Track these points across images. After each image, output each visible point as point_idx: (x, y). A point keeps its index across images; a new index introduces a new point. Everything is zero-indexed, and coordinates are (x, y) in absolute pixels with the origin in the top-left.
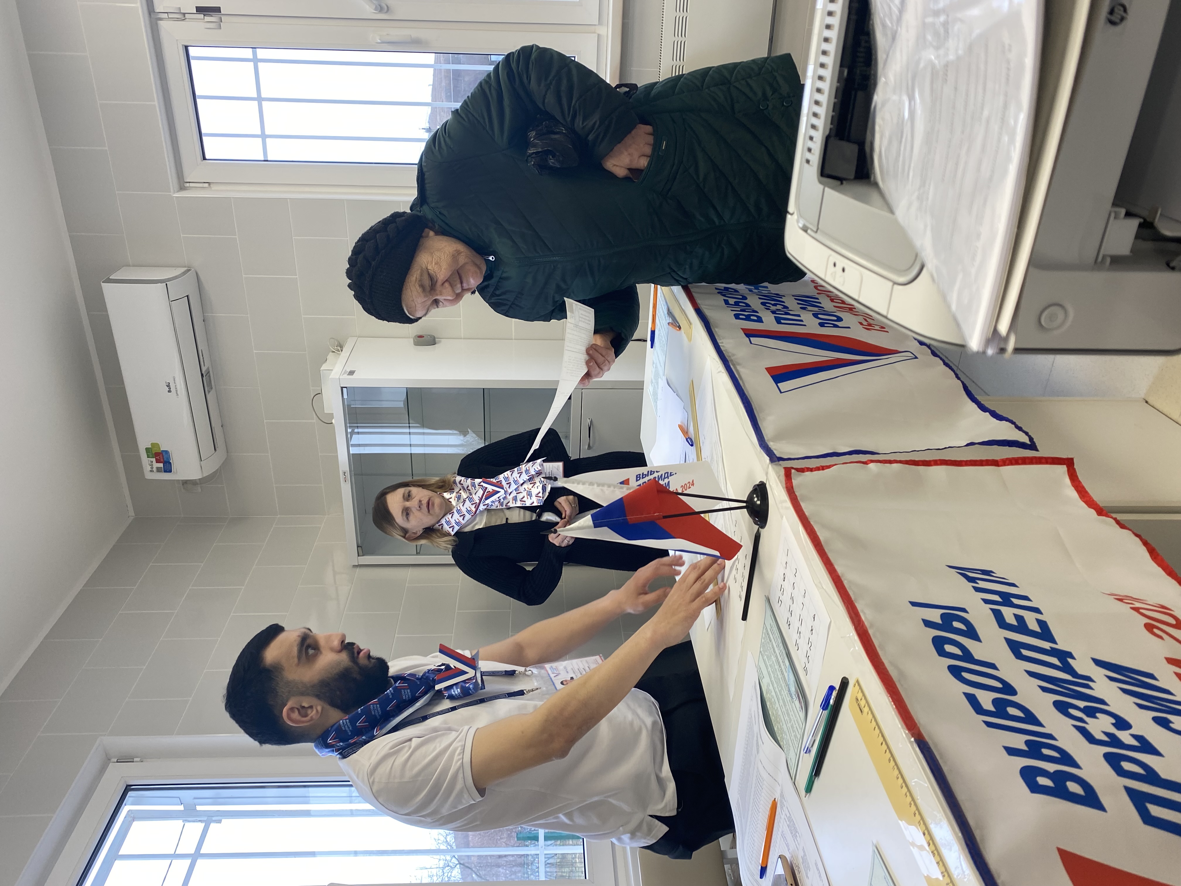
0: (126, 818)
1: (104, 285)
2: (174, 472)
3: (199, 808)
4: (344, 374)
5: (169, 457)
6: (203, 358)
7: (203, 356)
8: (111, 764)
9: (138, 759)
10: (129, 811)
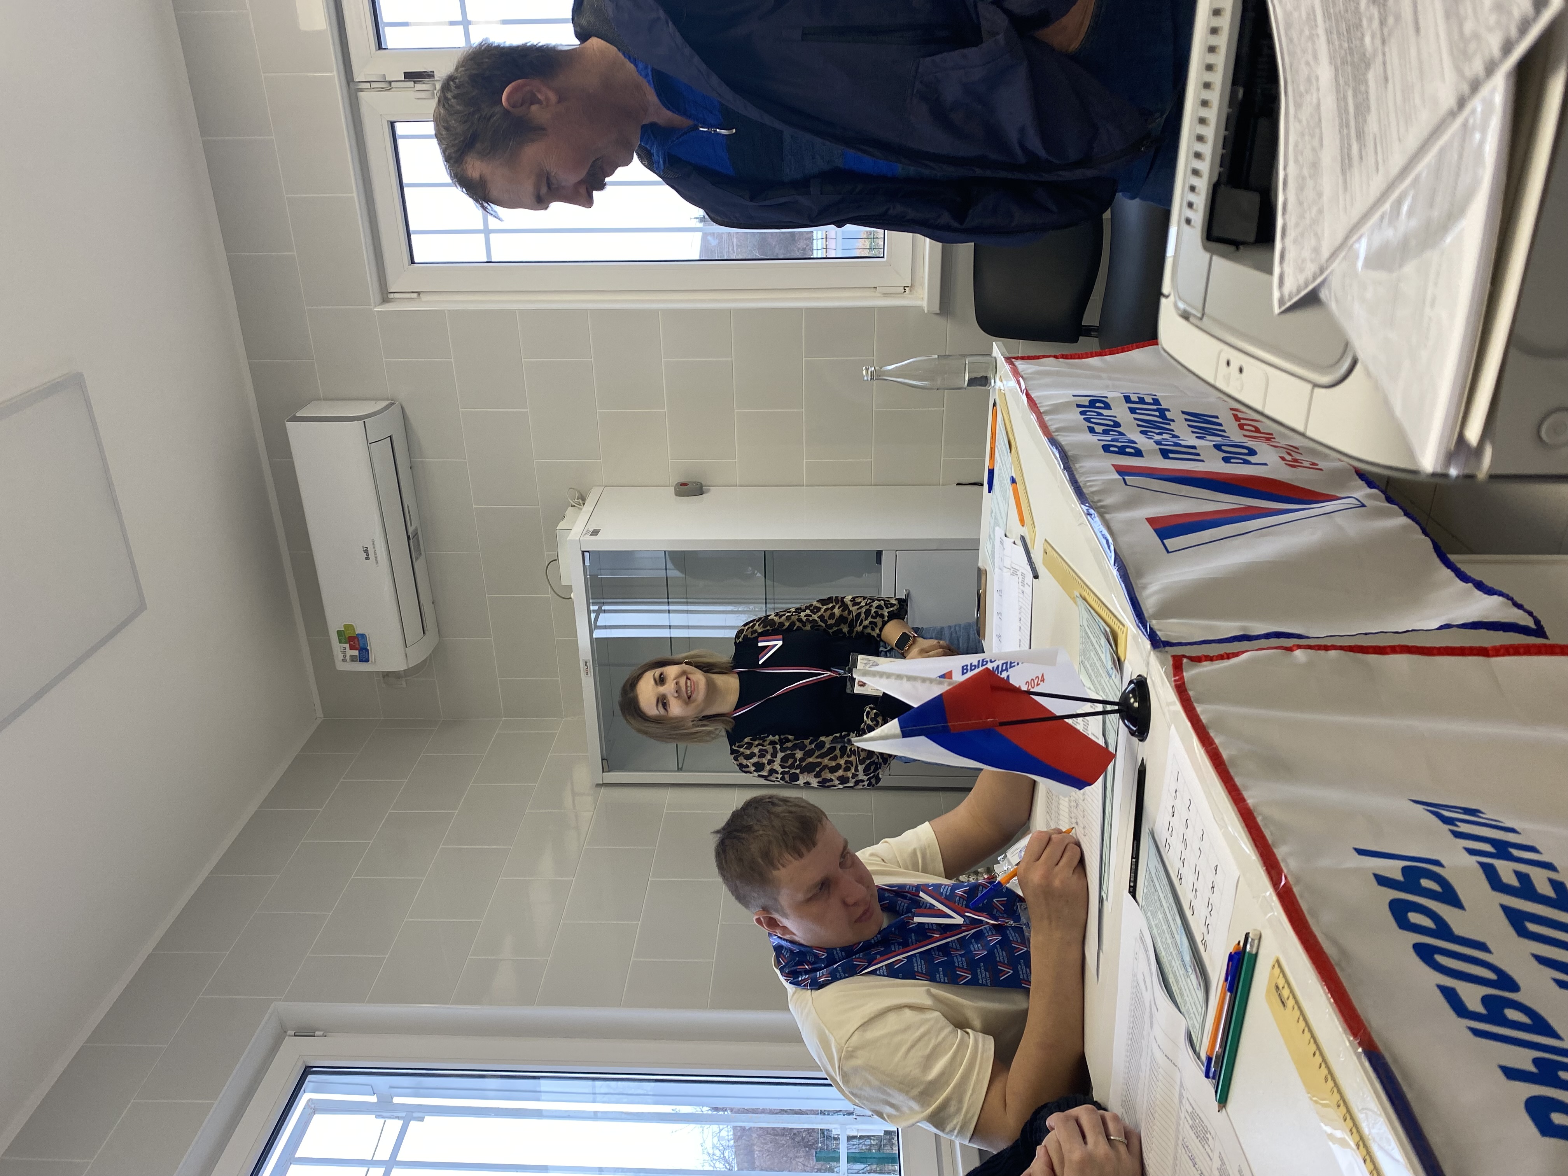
0: (305, 1110)
1: (290, 425)
2: (372, 661)
3: (396, 1100)
4: (586, 534)
5: (366, 643)
6: (410, 516)
7: (409, 513)
8: (287, 1038)
9: (321, 1033)
10: (309, 1100)
